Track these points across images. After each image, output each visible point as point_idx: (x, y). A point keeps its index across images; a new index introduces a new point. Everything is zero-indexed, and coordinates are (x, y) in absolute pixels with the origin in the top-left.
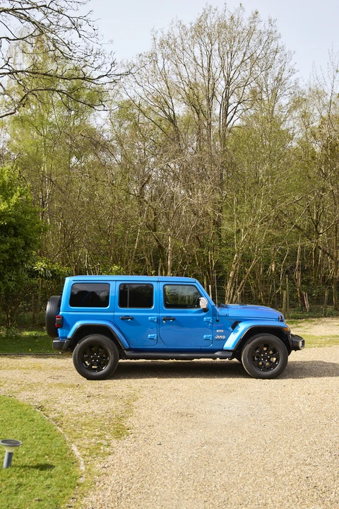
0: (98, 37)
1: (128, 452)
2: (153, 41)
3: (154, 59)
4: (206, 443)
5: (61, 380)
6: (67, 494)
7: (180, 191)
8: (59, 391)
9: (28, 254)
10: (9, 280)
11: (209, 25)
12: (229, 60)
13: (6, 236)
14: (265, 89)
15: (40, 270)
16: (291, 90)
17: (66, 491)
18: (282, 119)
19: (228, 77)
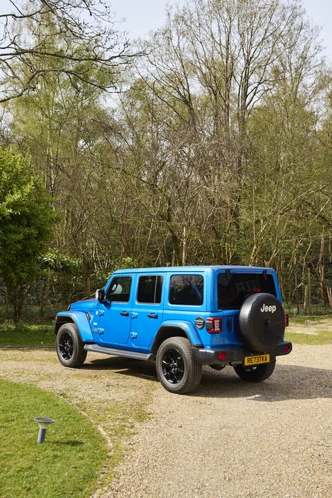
0: (109, 15)
1: (152, 432)
2: (167, 17)
3: (168, 36)
4: (225, 427)
7: (195, 178)
8: (78, 380)
9: (41, 245)
10: (21, 271)
12: (250, 37)
13: (19, 226)
14: (288, 68)
15: (50, 261)
16: (317, 69)
17: (98, 462)
18: (306, 101)
19: (248, 56)
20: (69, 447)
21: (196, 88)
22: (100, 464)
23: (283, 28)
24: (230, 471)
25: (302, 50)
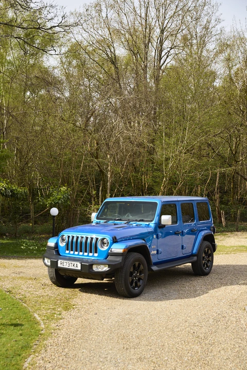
3: (99, 9)
4: (129, 314)
5: (21, 275)
8: (21, 281)
12: (164, 11)
14: (195, 36)
15: (2, 189)
16: (218, 37)
17: (33, 337)
18: (209, 62)
19: (163, 26)
20: (12, 327)
21: (121, 52)
22: (34, 339)
23: (190, 4)
24: (128, 343)
25: (205, 22)
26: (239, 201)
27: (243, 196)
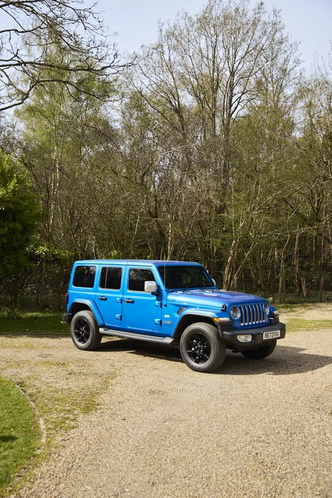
0: (102, 29)
1: (92, 426)
2: (159, 33)
3: (161, 50)
5: (48, 358)
6: (20, 464)
8: (44, 368)
10: (8, 263)
11: (214, 17)
13: (4, 221)
14: (270, 79)
15: (42, 254)
16: (297, 80)
17: (20, 462)
18: (286, 110)
19: (233, 68)
23: (264, 41)
24: (158, 473)
26: (323, 266)
27: (327, 260)
